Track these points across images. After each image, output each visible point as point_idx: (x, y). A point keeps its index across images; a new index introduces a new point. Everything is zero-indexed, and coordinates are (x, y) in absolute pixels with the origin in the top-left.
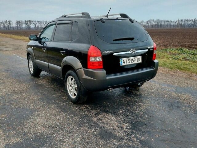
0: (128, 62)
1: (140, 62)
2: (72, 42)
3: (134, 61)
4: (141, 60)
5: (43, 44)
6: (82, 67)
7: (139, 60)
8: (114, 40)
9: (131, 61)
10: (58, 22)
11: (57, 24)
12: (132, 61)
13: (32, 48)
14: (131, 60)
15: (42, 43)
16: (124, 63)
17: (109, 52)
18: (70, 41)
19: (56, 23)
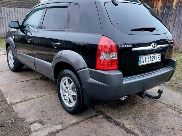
0: (147, 60)
1: (159, 60)
2: (71, 31)
3: (154, 59)
4: (160, 57)
5: (27, 33)
6: (87, 66)
7: (158, 58)
8: (132, 30)
9: (150, 59)
10: (48, 5)
11: (47, 8)
12: (152, 59)
13: (12, 38)
14: (151, 57)
15: (25, 32)
16: (143, 62)
17: (127, 46)
18: (68, 30)
19: (46, 6)
